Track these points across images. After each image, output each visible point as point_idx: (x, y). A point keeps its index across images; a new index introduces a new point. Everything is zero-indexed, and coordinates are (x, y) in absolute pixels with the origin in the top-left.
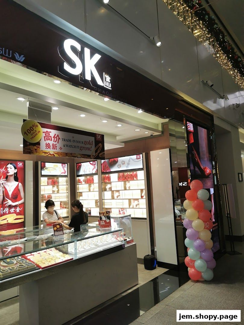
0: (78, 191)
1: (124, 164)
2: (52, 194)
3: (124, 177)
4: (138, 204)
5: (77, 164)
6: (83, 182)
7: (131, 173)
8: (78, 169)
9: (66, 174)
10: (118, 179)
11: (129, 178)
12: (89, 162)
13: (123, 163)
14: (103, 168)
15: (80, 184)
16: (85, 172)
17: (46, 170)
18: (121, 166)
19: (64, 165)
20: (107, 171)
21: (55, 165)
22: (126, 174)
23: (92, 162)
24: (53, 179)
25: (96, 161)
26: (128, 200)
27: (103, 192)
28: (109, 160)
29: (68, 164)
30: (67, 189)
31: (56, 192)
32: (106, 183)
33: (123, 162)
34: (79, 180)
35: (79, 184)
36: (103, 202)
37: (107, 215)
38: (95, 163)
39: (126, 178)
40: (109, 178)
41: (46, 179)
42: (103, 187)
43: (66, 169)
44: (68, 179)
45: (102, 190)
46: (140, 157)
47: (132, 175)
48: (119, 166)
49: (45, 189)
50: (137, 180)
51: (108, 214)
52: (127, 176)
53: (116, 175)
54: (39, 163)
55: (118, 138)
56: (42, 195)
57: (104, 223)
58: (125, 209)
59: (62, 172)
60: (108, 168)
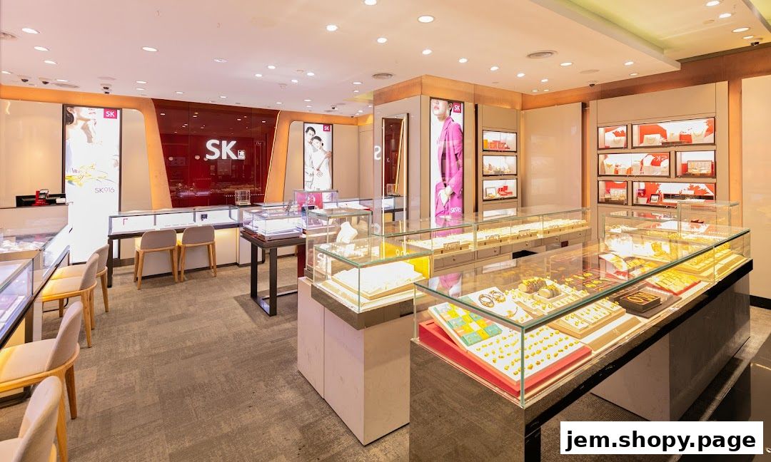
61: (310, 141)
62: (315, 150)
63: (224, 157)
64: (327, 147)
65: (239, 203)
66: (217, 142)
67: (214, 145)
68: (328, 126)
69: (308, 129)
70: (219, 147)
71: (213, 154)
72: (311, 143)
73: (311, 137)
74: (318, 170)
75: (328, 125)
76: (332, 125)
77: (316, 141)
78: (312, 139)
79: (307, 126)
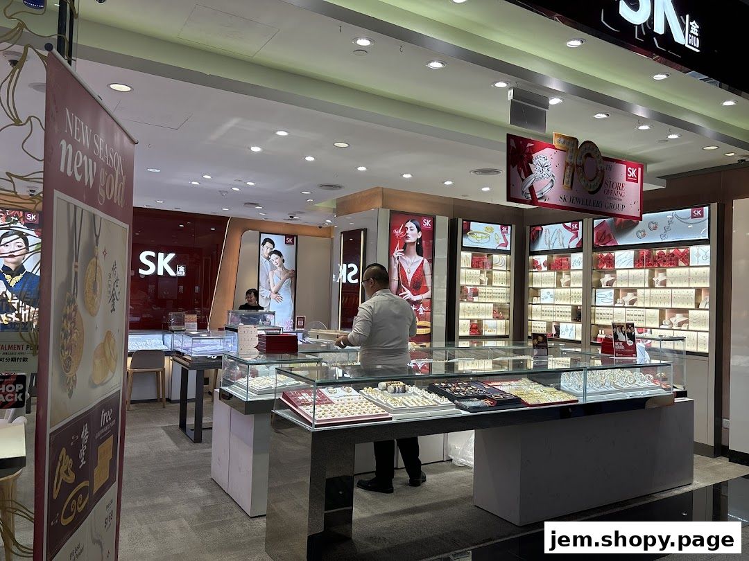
0: (530, 286)
1: (655, 228)
2: (478, 286)
3: (651, 259)
4: (687, 322)
5: (531, 227)
6: (542, 266)
7: (671, 251)
8: (533, 239)
9: (508, 248)
10: (635, 264)
11: (665, 261)
12: (563, 223)
13: (654, 226)
14: (597, 239)
15: (536, 270)
16: (551, 246)
17: (470, 237)
18: (645, 235)
19: (504, 229)
20: (608, 245)
21: (487, 228)
22: (658, 252)
23: (568, 225)
24: (481, 257)
25: (580, 223)
26: (658, 310)
27: (594, 289)
28: (615, 220)
29: (514, 226)
30: (507, 281)
31: (485, 284)
32: (602, 272)
33: (652, 226)
34: (535, 262)
35: (534, 270)
36: (593, 311)
37: (629, 331)
38: (578, 226)
39: (655, 261)
40: (611, 261)
41: (469, 254)
42: (594, 279)
43: (508, 237)
44: (511, 258)
45: (591, 286)
46: (702, 212)
47: (673, 255)
48: (640, 234)
49: (468, 276)
50: (688, 266)
51: (630, 328)
52: (659, 258)
53: (631, 253)
54: (460, 221)
55: (650, 168)
56: (462, 287)
57: (623, 348)
58: (649, 330)
59: (500, 243)
60: (610, 237)
61: (267, 255)
62: (273, 268)
63: (160, 273)
64: (289, 265)
65: (173, 328)
66: (153, 254)
67: (149, 258)
68: (291, 238)
69: (266, 240)
70: (154, 260)
71: (147, 268)
72: (268, 259)
73: (269, 251)
74: (276, 293)
75: (291, 236)
76: (297, 236)
77: (274, 256)
78: (270, 254)
79: (264, 237)
